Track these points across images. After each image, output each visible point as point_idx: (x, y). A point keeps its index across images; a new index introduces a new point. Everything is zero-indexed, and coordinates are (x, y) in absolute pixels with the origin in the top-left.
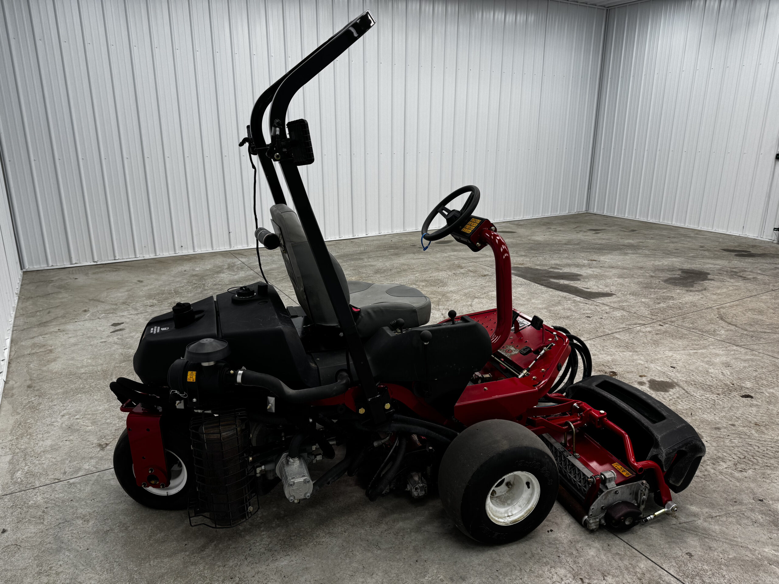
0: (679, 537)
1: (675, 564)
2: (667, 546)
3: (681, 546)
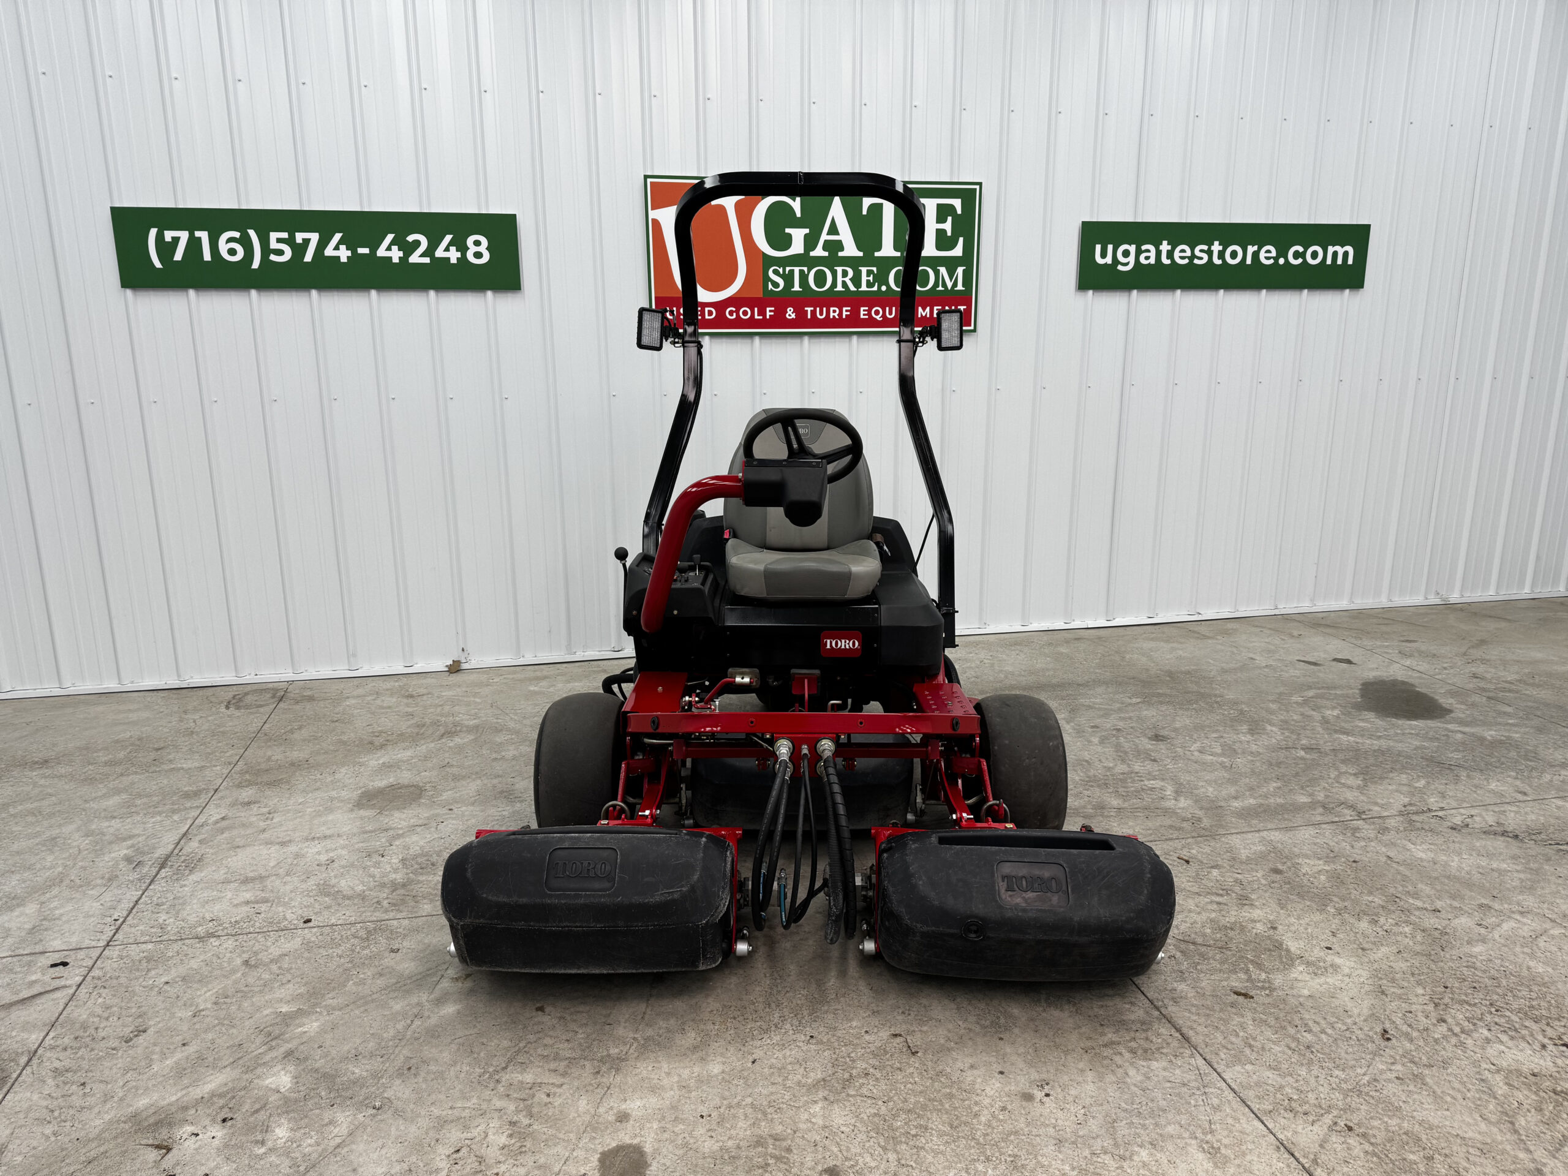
0: (425, 960)
2: (426, 941)
3: (413, 951)
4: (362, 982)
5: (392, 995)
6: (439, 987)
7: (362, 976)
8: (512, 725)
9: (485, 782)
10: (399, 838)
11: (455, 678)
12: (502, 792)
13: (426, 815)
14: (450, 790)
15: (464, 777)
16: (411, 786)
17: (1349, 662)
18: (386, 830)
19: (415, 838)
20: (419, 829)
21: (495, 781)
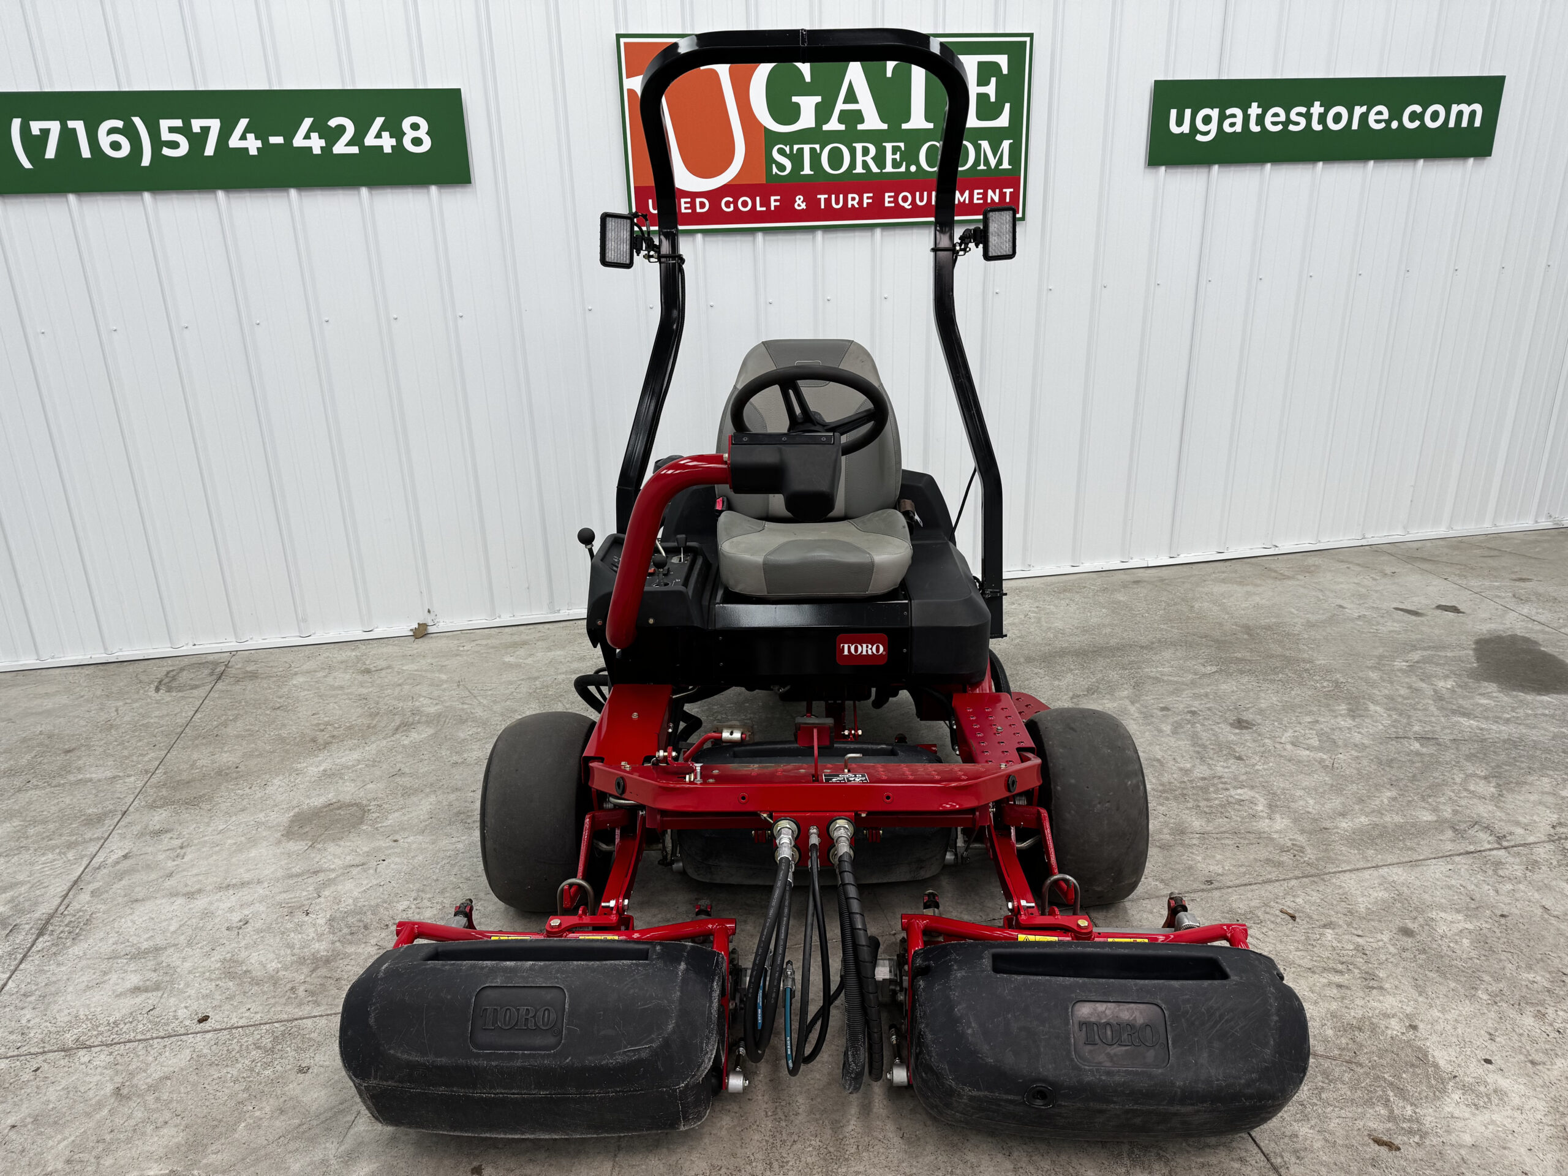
0: (340, 1085)
1: (312, 1035)
3: (326, 1072)
4: (257, 1125)
5: (292, 1146)
6: (352, 1131)
7: (258, 1114)
8: (479, 712)
9: (440, 798)
10: (329, 885)
11: (422, 645)
12: (459, 813)
13: (366, 849)
14: (397, 811)
15: (416, 791)
16: (352, 805)
17: (1455, 610)
18: (316, 873)
19: (349, 885)
20: (355, 871)
21: (452, 797)
